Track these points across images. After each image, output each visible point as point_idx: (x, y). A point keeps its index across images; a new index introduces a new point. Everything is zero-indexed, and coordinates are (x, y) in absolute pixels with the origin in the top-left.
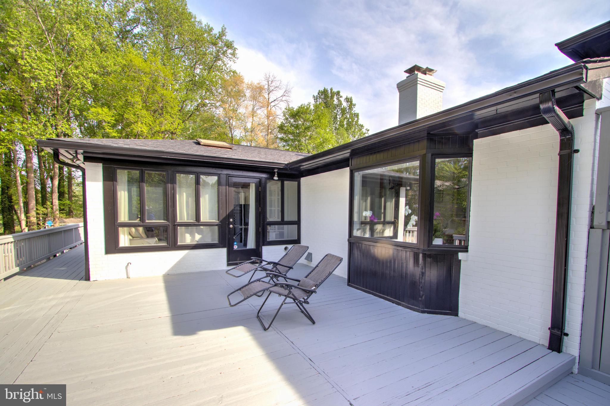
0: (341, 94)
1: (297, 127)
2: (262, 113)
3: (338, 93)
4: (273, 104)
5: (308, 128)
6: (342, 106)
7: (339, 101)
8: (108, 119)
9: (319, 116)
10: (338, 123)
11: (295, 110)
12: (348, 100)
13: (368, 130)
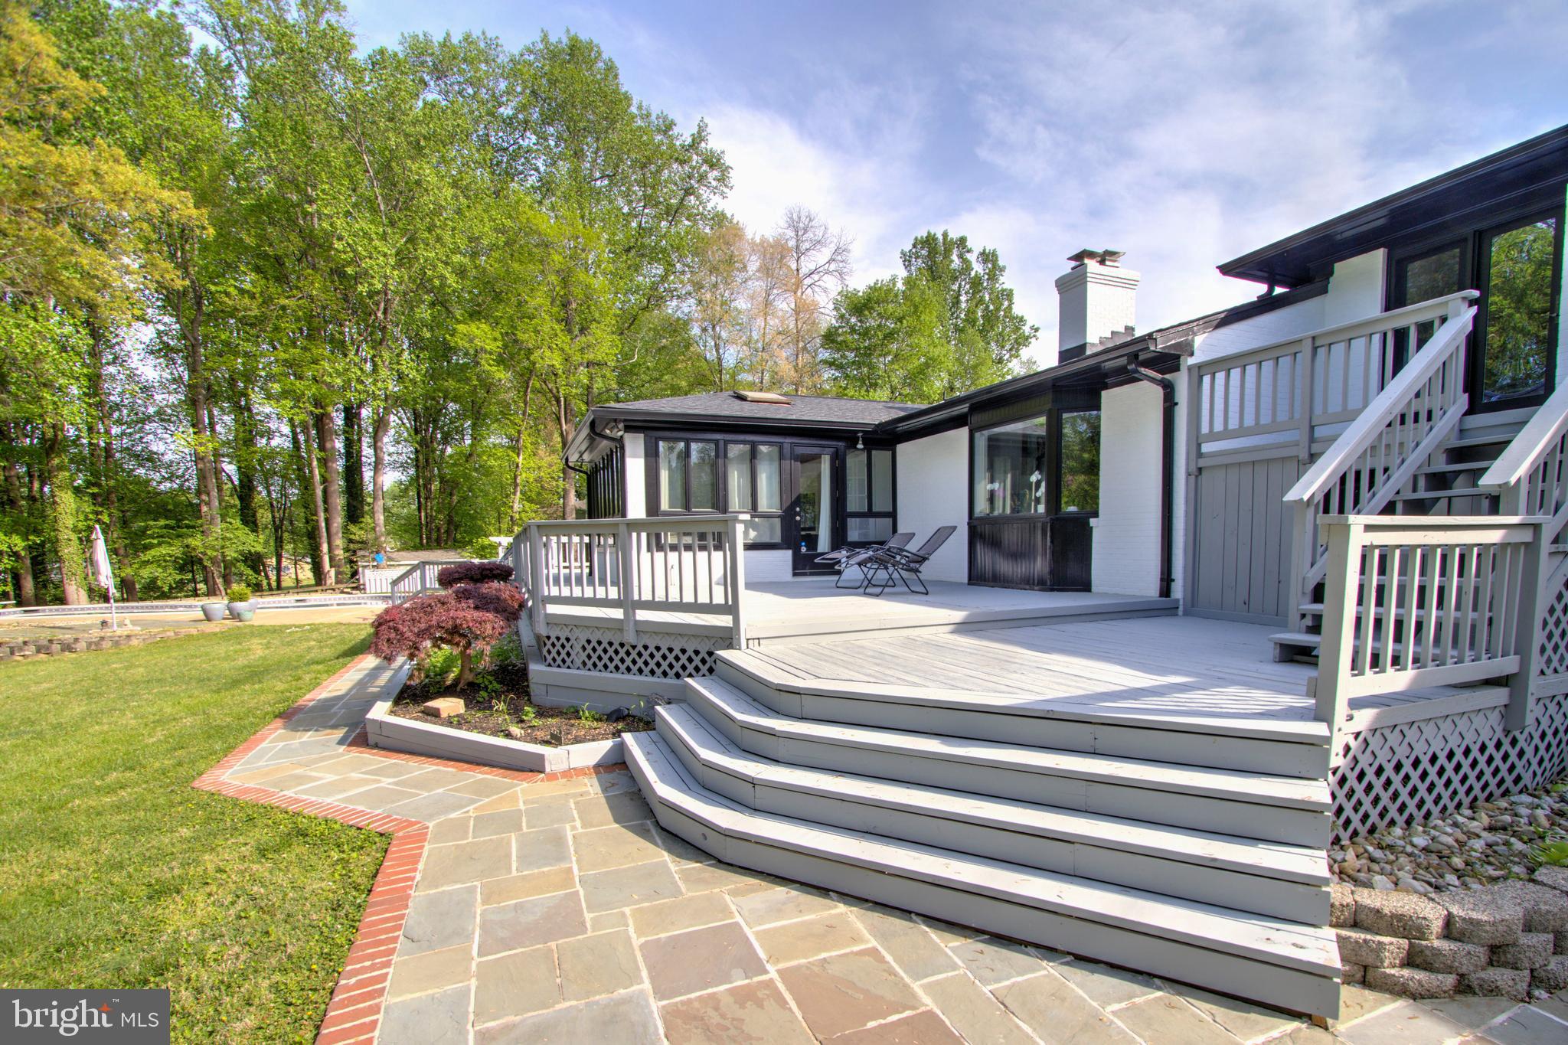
0: (969, 244)
1: (865, 333)
2: (784, 305)
3: (962, 241)
4: (808, 281)
5: (890, 336)
6: (973, 274)
7: (965, 261)
8: (491, 346)
9: (916, 307)
10: (962, 316)
11: (861, 294)
12: (988, 257)
13: (1037, 330)
